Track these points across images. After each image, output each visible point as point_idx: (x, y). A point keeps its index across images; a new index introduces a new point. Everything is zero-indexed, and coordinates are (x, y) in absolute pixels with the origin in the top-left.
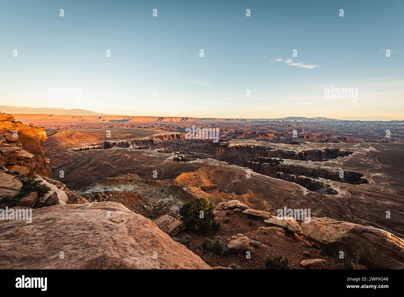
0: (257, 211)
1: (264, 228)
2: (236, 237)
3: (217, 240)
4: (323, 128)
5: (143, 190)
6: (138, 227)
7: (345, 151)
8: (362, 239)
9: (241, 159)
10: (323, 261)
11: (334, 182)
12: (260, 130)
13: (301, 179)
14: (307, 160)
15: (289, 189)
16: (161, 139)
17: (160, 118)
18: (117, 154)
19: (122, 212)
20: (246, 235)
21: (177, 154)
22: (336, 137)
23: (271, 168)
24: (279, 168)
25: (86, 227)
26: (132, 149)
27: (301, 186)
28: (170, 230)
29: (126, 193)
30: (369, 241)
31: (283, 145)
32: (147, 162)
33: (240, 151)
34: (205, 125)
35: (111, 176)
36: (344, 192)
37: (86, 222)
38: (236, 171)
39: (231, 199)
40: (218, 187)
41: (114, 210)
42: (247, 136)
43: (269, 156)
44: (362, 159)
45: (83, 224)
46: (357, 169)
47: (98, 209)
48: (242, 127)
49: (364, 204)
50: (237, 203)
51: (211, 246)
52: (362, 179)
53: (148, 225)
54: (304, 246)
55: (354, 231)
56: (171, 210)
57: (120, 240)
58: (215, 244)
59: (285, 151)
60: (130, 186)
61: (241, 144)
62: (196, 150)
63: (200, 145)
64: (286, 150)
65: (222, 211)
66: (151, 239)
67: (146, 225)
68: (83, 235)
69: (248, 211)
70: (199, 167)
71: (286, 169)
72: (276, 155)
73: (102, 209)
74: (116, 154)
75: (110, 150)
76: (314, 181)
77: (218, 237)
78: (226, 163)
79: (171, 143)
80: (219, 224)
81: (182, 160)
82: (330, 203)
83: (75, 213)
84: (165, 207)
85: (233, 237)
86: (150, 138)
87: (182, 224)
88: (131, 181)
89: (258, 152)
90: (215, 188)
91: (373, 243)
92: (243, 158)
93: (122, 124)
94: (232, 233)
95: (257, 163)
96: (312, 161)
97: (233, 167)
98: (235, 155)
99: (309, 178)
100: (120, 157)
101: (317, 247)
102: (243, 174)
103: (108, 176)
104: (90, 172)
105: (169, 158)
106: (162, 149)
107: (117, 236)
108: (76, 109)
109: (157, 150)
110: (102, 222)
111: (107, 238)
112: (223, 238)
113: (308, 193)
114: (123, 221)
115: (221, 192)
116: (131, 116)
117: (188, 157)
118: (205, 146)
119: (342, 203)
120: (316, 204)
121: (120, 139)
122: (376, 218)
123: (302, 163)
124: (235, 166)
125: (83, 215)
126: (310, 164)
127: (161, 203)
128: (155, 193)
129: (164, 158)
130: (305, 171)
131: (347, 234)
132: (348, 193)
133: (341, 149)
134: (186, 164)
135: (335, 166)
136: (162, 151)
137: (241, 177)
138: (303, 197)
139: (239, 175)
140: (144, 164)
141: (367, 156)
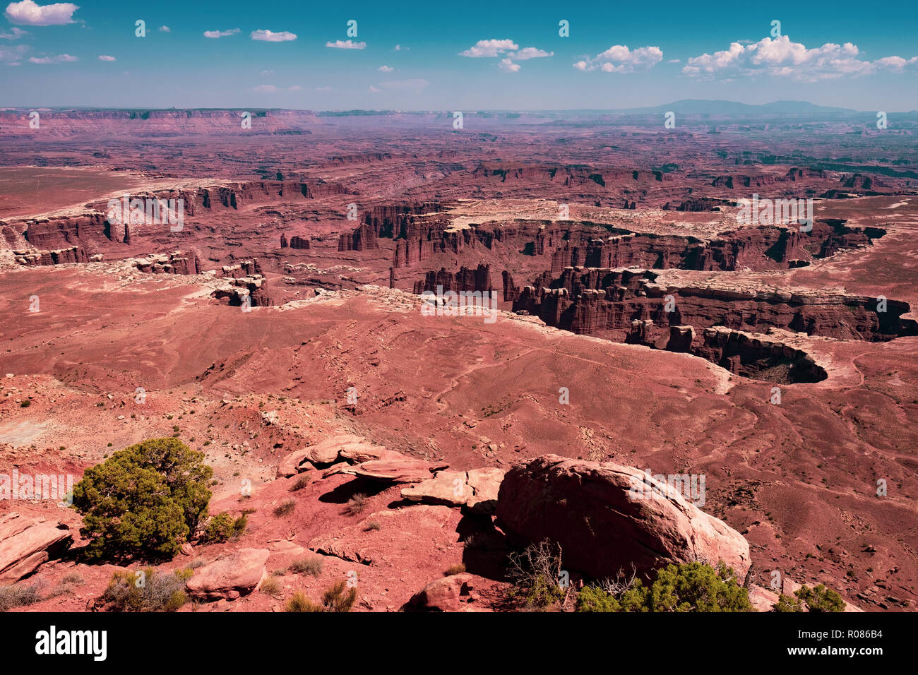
5: (88, 438)
7: (862, 226)
11: (817, 338)
12: (572, 156)
13: (712, 337)
14: (738, 268)
15: (670, 378)
21: (226, 273)
22: (836, 176)
23: (610, 306)
24: (640, 305)
26: (12, 263)
27: (712, 365)
31: (657, 214)
32: (89, 318)
33: (493, 249)
36: (846, 371)
40: (409, 397)
43: (606, 260)
44: (909, 253)
46: (890, 290)
48: (501, 147)
49: (899, 401)
52: (903, 320)
59: (662, 238)
60: (24, 425)
61: (498, 218)
62: (314, 253)
64: (665, 235)
70: (331, 325)
71: (664, 304)
72: (631, 253)
76: (755, 341)
81: (253, 301)
82: (799, 413)
86: (91, 211)
88: (25, 404)
89: (565, 249)
92: (505, 273)
95: (561, 291)
96: (755, 269)
98: (475, 265)
99: (740, 332)
102: (508, 338)
105: (195, 295)
106: (156, 256)
109: (132, 261)
113: (733, 385)
115: (425, 413)
117: (277, 284)
123: (720, 281)
126: (745, 282)
129: (169, 297)
130: (727, 309)
132: (856, 372)
133: (849, 220)
134: (271, 314)
135: (824, 285)
136: (158, 268)
137: (498, 351)
138: (716, 402)
139: (492, 344)
140: (78, 326)
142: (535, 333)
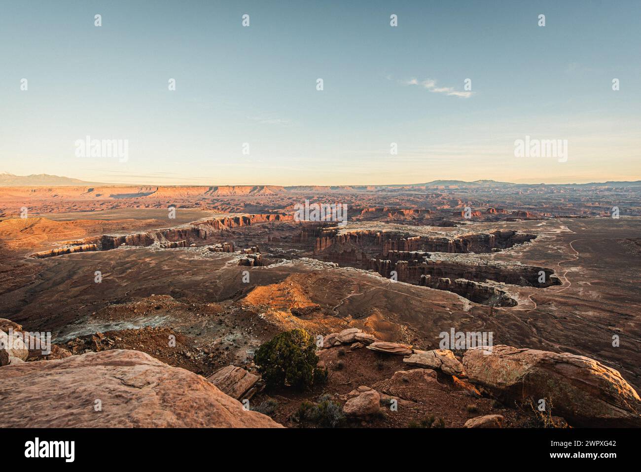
0: (391, 345)
1: (403, 372)
2: (357, 393)
3: (323, 402)
4: (490, 197)
5: (183, 324)
6: (181, 391)
7: (525, 234)
8: (555, 375)
9: (360, 257)
10: (498, 418)
11: (510, 285)
12: (390, 204)
13: (458, 284)
14: (468, 252)
15: (441, 303)
16: (215, 227)
17: (211, 188)
18: (129, 259)
19: (146, 367)
20: (374, 388)
21: (245, 252)
22: (510, 211)
23: (410, 269)
24: (424, 268)
25: (74, 402)
26: (159, 247)
27: (460, 297)
28: (238, 392)
29: (149, 333)
30: (566, 377)
31: (429, 228)
32: (188, 271)
33: (357, 243)
34: (294, 199)
35: (117, 303)
36: (526, 302)
37: (74, 392)
38: (353, 277)
39: (345, 327)
40: (322, 309)
41: (131, 364)
42: (369, 216)
43: (407, 248)
44: (550, 246)
45: (69, 397)
46: (544, 263)
47: (97, 364)
48: (360, 200)
49: (556, 318)
50: (356, 332)
51: (314, 413)
52: (551, 278)
53: (199, 386)
54: (468, 396)
55: (543, 363)
56: (238, 357)
57: (147, 419)
58: (320, 409)
59: (432, 239)
60: (156, 317)
61: (359, 230)
62: (281, 244)
63: (287, 235)
64: (433, 237)
65: (331, 349)
66: (206, 411)
67: (194, 386)
68: (71, 418)
69: (376, 346)
70: (288, 275)
71: (435, 268)
72: (418, 245)
73: (105, 364)
74: (127, 259)
75: (114, 251)
76: (479, 286)
77: (325, 396)
78: (334, 264)
79: (234, 233)
80: (326, 373)
81: (256, 264)
82: (506, 322)
83: (49, 377)
84: (226, 353)
85: (352, 393)
86: (193, 226)
87: (261, 380)
88: (158, 308)
89: (389, 243)
90: (317, 309)
91: (571, 379)
92: (363, 253)
93: (137, 201)
94: (350, 386)
95: (388, 261)
96: (476, 253)
97: (348, 271)
98: (350, 250)
99: (472, 282)
100: (134, 264)
101: (489, 394)
102: (365, 282)
103: (111, 303)
104: (75, 297)
105: (232, 261)
106: (217, 245)
107: (140, 411)
108: (41, 175)
109: (207, 247)
110: (107, 388)
111: (120, 417)
112: (335, 397)
113: (471, 307)
114: (149, 383)
115: (328, 316)
116: (155, 187)
117: (266, 257)
118: (296, 237)
119: (523, 319)
120: (485, 324)
121: (133, 230)
122: (575, 339)
123: (460, 258)
124: (351, 269)
125: (67, 380)
126: (472, 259)
127: (218, 346)
128: (207, 327)
129: (221, 262)
130: (465, 271)
131: (534, 369)
132: (532, 302)
133: (519, 231)
134: (263, 270)
135: (510, 260)
136: (218, 250)
137: (361, 287)
138: (464, 315)
139: (358, 285)
140: (183, 274)
141: (557, 241)
142: (377, 280)
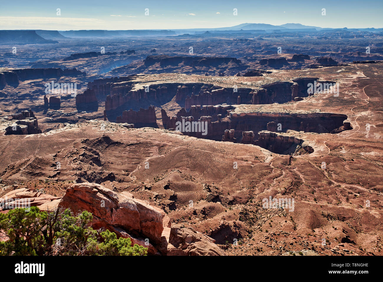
7: (326, 81)
9: (160, 115)
11: (309, 133)
13: (262, 136)
14: (272, 103)
15: (243, 157)
22: (314, 58)
23: (214, 124)
24: (228, 122)
27: (262, 149)
31: (234, 78)
33: (156, 99)
36: (322, 148)
38: (152, 138)
40: (116, 176)
42: (168, 66)
43: (211, 102)
44: (346, 93)
46: (340, 109)
49: (345, 160)
52: (345, 123)
59: (236, 90)
61: (158, 83)
62: (62, 105)
64: (238, 88)
71: (239, 121)
72: (223, 98)
76: (281, 136)
78: (130, 125)
81: (29, 131)
82: (303, 169)
89: (191, 97)
90: (110, 177)
92: (162, 110)
96: (280, 103)
97: (145, 131)
98: (147, 107)
99: (273, 132)
102: (165, 143)
113: (272, 158)
119: (317, 165)
123: (264, 109)
126: (275, 109)
132: (327, 148)
133: (320, 78)
135: (310, 108)
137: (161, 148)
138: (265, 166)
139: (157, 146)
141: (354, 86)
142: (177, 139)
